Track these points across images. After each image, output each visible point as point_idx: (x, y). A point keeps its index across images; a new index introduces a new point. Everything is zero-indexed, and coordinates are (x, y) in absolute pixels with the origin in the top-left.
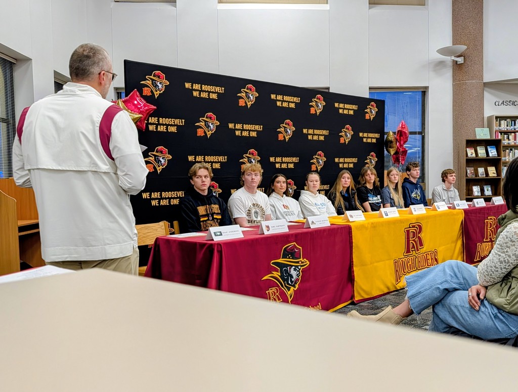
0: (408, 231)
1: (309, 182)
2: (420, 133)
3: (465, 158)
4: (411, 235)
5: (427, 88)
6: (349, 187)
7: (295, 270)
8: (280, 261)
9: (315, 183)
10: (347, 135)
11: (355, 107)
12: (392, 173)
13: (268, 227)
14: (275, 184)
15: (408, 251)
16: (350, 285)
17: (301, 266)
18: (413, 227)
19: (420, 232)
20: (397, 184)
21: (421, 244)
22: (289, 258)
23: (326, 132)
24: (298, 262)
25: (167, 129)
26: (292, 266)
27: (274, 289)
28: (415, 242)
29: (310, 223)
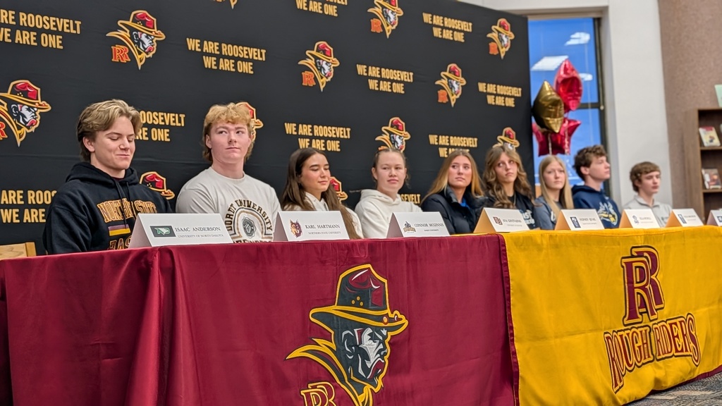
1: (381, 171)
2: (596, 106)
3: (698, 149)
4: (636, 275)
5: (604, 10)
6: (469, 188)
7: (373, 337)
8: (332, 309)
9: (394, 172)
10: (452, 85)
11: (467, 26)
12: (549, 168)
13: (296, 226)
15: (633, 315)
17: (389, 329)
19: (654, 268)
20: (562, 191)
22: (357, 305)
23: (407, 76)
24: (379, 319)
25: (38, 40)
26: (365, 326)
27: (321, 386)
28: (645, 290)
29: (402, 227)
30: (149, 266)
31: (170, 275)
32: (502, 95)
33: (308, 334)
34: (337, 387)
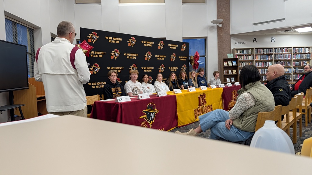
0: (200, 97)
1: (158, 77)
2: (204, 56)
3: (223, 66)
4: (201, 99)
5: (207, 37)
6: (175, 79)
7: (153, 114)
8: (146, 110)
9: (161, 78)
10: (173, 57)
11: (176, 46)
12: (193, 73)
13: (141, 96)
14: (144, 78)
15: (200, 106)
16: (176, 120)
17: (155, 112)
18: (202, 95)
19: (205, 97)
20: (195, 77)
21: (205, 103)
22: (150, 109)
23: (164, 56)
24: (154, 111)
25: (98, 56)
26: (151, 112)
27: (144, 122)
28: (203, 101)
29: (159, 94)
30: (118, 106)
31: (121, 107)
32: (183, 58)
33: (142, 114)
34: (147, 122)
